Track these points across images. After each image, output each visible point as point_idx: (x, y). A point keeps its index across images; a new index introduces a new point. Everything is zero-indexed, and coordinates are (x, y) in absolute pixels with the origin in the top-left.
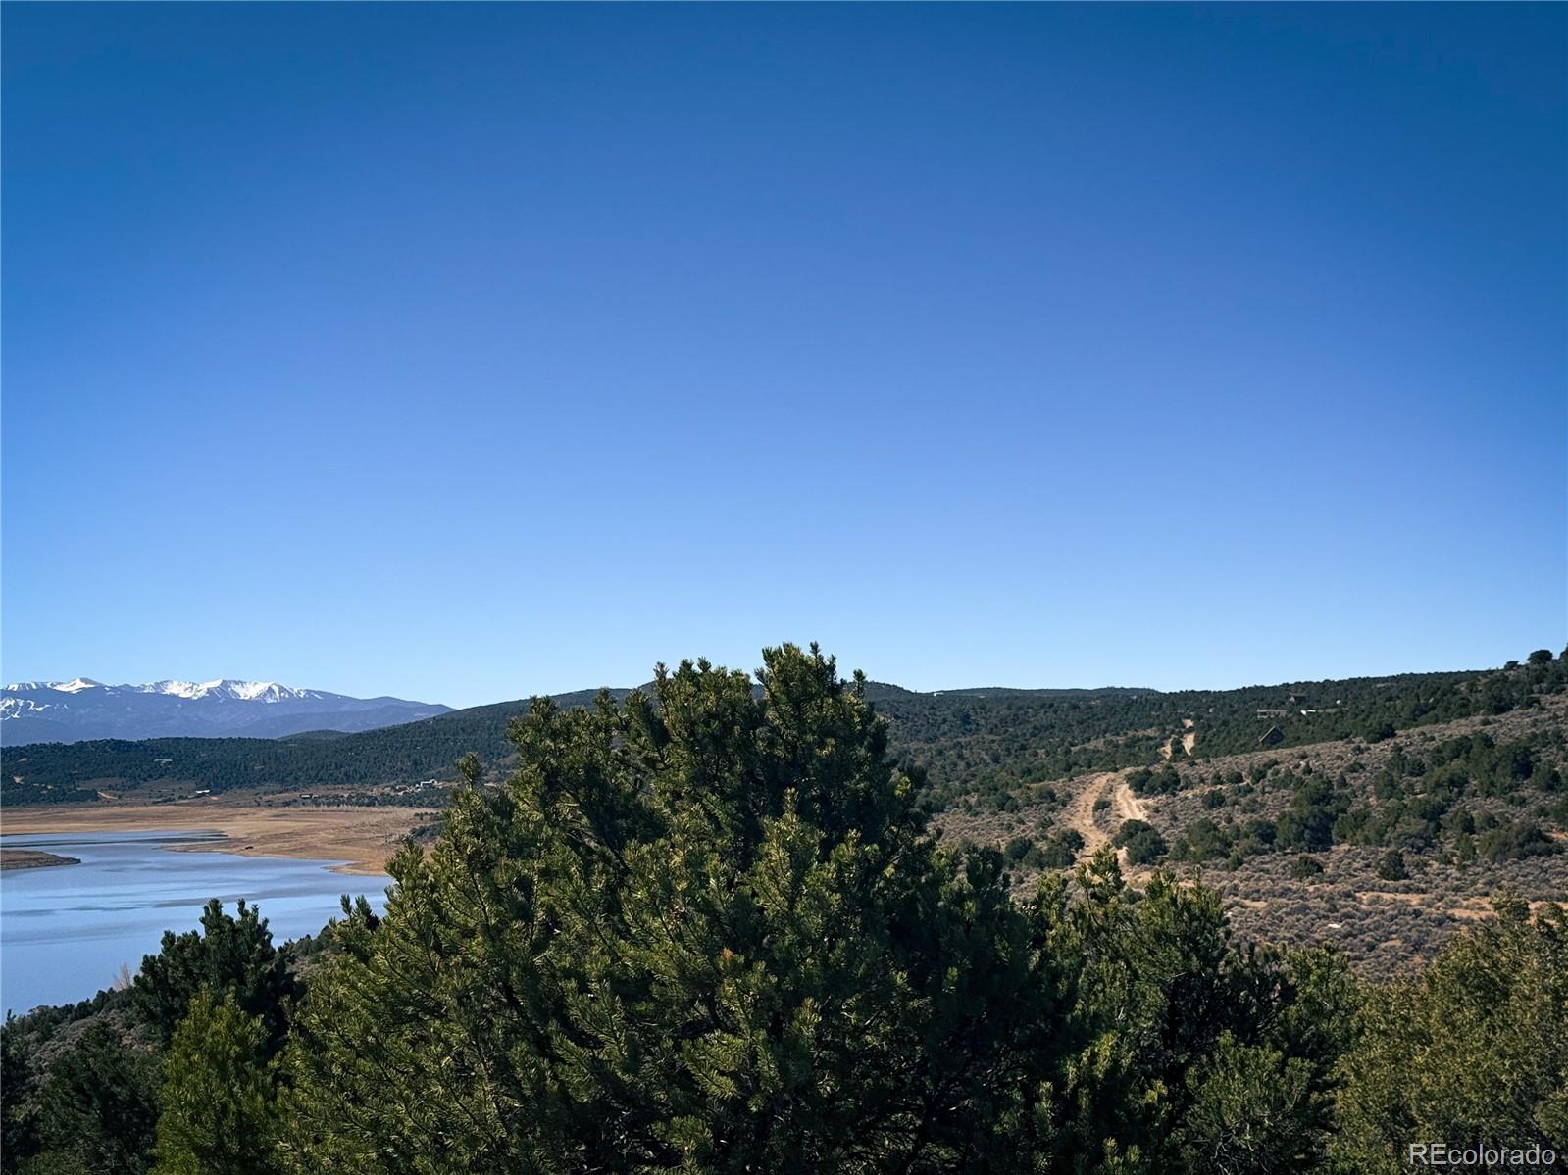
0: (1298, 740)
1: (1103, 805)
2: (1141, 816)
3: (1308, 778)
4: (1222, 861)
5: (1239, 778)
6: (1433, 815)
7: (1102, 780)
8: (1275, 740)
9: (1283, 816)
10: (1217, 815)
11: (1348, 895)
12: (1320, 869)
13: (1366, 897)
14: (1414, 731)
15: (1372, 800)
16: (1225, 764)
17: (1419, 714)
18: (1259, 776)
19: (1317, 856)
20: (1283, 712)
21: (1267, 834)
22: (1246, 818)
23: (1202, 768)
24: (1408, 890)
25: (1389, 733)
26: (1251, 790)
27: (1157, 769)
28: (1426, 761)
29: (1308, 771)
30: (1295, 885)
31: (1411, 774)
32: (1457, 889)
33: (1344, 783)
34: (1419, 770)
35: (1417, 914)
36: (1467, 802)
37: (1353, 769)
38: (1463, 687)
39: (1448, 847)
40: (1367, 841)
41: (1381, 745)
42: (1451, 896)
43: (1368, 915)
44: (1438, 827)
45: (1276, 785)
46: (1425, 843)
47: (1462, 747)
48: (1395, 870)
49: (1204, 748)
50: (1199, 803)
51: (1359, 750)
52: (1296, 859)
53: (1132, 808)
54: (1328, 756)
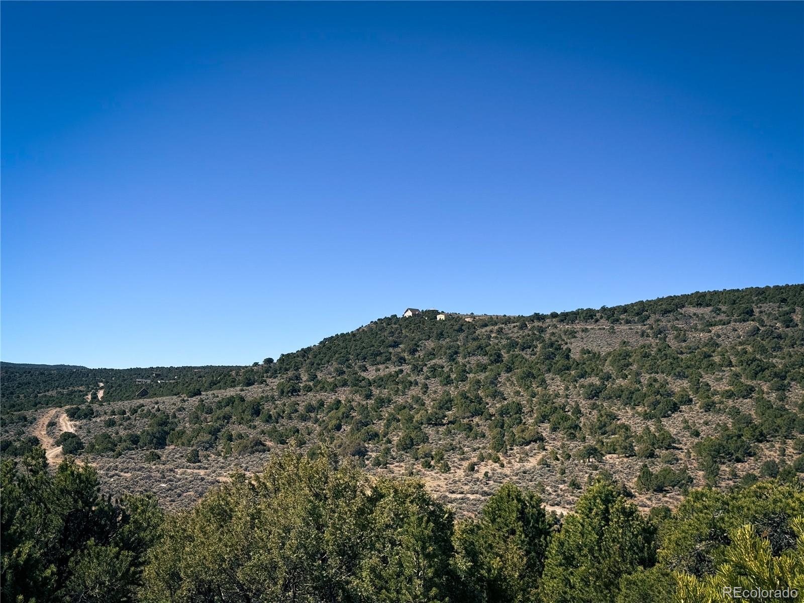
0: (155, 395)
1: (52, 424)
2: (72, 430)
3: (158, 414)
4: (112, 453)
5: (124, 413)
6: (215, 432)
7: (53, 412)
8: (144, 394)
9: (144, 431)
10: (111, 431)
11: (171, 470)
12: (159, 458)
13: (179, 471)
14: (210, 393)
15: (187, 425)
16: (118, 405)
17: (213, 385)
18: (134, 411)
19: (158, 452)
20: (149, 381)
21: (135, 440)
22: (126, 432)
23: (106, 407)
24: (200, 468)
25: (198, 393)
26: (129, 419)
27: (83, 407)
28: (214, 407)
29: (158, 410)
30: (146, 465)
31: (207, 413)
32: (222, 468)
33: (175, 416)
34: (210, 411)
35: (203, 479)
36: (230, 427)
37: (179, 410)
38: (233, 373)
39: (220, 448)
40: (183, 444)
41: (194, 399)
42: (219, 471)
43: (179, 480)
44: (216, 438)
45: (142, 416)
46: (210, 446)
47: (230, 401)
48: (194, 459)
49: (108, 398)
50: (102, 425)
51: (184, 401)
52: (148, 452)
53: (67, 426)
54: (168, 403)
